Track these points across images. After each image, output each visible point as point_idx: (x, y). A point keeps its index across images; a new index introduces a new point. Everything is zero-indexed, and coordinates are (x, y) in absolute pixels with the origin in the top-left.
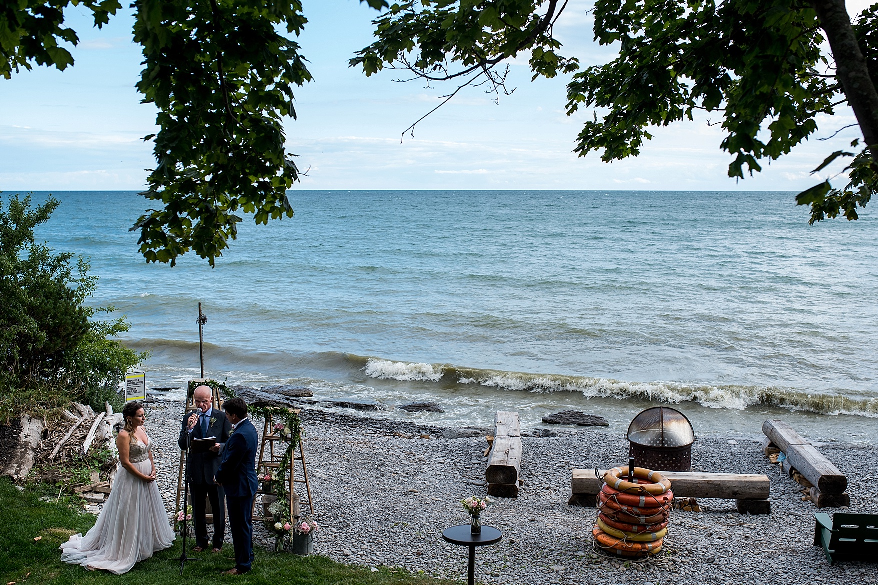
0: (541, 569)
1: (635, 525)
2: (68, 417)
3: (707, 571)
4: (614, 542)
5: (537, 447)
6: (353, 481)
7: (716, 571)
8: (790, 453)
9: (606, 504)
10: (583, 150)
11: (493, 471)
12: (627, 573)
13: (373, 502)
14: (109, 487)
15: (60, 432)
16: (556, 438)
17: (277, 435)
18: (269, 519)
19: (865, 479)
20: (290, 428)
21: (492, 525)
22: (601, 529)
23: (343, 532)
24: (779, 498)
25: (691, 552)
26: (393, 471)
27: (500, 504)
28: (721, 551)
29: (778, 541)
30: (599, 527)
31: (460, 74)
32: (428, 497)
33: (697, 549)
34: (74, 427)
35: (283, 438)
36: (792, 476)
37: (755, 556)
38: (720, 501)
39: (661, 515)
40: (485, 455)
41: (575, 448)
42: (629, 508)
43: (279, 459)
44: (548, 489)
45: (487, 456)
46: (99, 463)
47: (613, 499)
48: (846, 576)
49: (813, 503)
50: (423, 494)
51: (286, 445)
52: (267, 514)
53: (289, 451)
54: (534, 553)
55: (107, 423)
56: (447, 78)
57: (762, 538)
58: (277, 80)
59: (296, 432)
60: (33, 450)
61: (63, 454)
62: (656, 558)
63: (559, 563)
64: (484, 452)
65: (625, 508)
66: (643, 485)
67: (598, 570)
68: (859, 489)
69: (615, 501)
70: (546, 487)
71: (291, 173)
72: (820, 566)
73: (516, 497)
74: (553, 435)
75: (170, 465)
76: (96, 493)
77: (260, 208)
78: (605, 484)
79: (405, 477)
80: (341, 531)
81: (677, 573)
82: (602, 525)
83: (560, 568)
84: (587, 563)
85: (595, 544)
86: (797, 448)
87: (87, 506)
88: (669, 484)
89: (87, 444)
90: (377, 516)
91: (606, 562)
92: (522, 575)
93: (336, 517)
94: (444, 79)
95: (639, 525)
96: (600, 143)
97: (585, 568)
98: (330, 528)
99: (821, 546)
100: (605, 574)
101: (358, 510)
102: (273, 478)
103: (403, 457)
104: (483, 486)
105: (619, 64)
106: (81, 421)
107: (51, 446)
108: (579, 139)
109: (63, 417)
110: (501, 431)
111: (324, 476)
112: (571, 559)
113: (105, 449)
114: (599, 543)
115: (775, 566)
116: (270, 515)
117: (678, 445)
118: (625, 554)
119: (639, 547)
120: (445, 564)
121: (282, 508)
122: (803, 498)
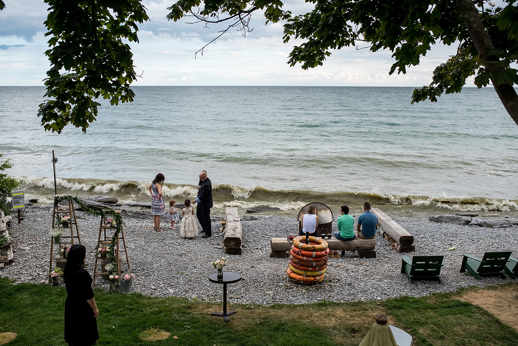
0: (261, 293)
1: (310, 267)
3: (349, 290)
4: (299, 277)
5: (249, 226)
6: (150, 249)
7: (353, 290)
8: (383, 225)
9: (294, 257)
10: (292, 62)
11: (228, 240)
12: (307, 293)
13: (163, 260)
14: (7, 259)
16: (258, 220)
17: (109, 225)
18: (106, 273)
19: (421, 237)
20: (116, 221)
21: (230, 271)
22: (291, 270)
23: (148, 278)
24: (379, 248)
25: (339, 280)
26: (171, 242)
27: (233, 258)
28: (354, 279)
29: (382, 272)
30: (290, 269)
31: (227, 19)
32: (193, 256)
33: (342, 278)
35: (112, 227)
36: (384, 237)
37: (372, 281)
39: (324, 261)
40: (221, 231)
41: (269, 226)
42: (307, 258)
43: (111, 239)
44: (257, 249)
45: (222, 232)
48: (419, 288)
49: (396, 250)
50: (190, 255)
51: (114, 231)
52: (104, 270)
53: (116, 234)
54: (256, 285)
55: (3, 222)
56: (219, 21)
57: (374, 271)
58: (127, 19)
59: (119, 223)
62: (321, 284)
63: (270, 290)
64: (220, 230)
65: (305, 258)
66: (314, 246)
67: (291, 292)
68: (418, 242)
69: (299, 255)
70: (256, 248)
71: (131, 75)
72: (406, 284)
73: (240, 254)
74: (256, 219)
75: (43, 244)
77: (114, 96)
78: (293, 245)
79: (178, 246)
80: (146, 278)
81: (333, 292)
82: (292, 268)
83: (271, 292)
84: (285, 289)
85: (288, 278)
86: (386, 222)
88: (327, 244)
90: (166, 268)
91: (295, 288)
92: (250, 297)
93: (143, 270)
94: (217, 22)
95: (312, 267)
96: (303, 58)
97: (284, 292)
98: (140, 276)
99: (405, 273)
100: (295, 294)
101: (155, 266)
102: (107, 250)
103: (175, 234)
104: (222, 248)
105: (314, 14)
108: (290, 56)
110: (230, 218)
111: (133, 247)
112: (276, 287)
113: (3, 237)
114: (291, 278)
115: (383, 285)
116: (106, 271)
117: (325, 223)
118: (305, 283)
119: (312, 278)
120: (208, 293)
121: (113, 266)
122: (391, 248)
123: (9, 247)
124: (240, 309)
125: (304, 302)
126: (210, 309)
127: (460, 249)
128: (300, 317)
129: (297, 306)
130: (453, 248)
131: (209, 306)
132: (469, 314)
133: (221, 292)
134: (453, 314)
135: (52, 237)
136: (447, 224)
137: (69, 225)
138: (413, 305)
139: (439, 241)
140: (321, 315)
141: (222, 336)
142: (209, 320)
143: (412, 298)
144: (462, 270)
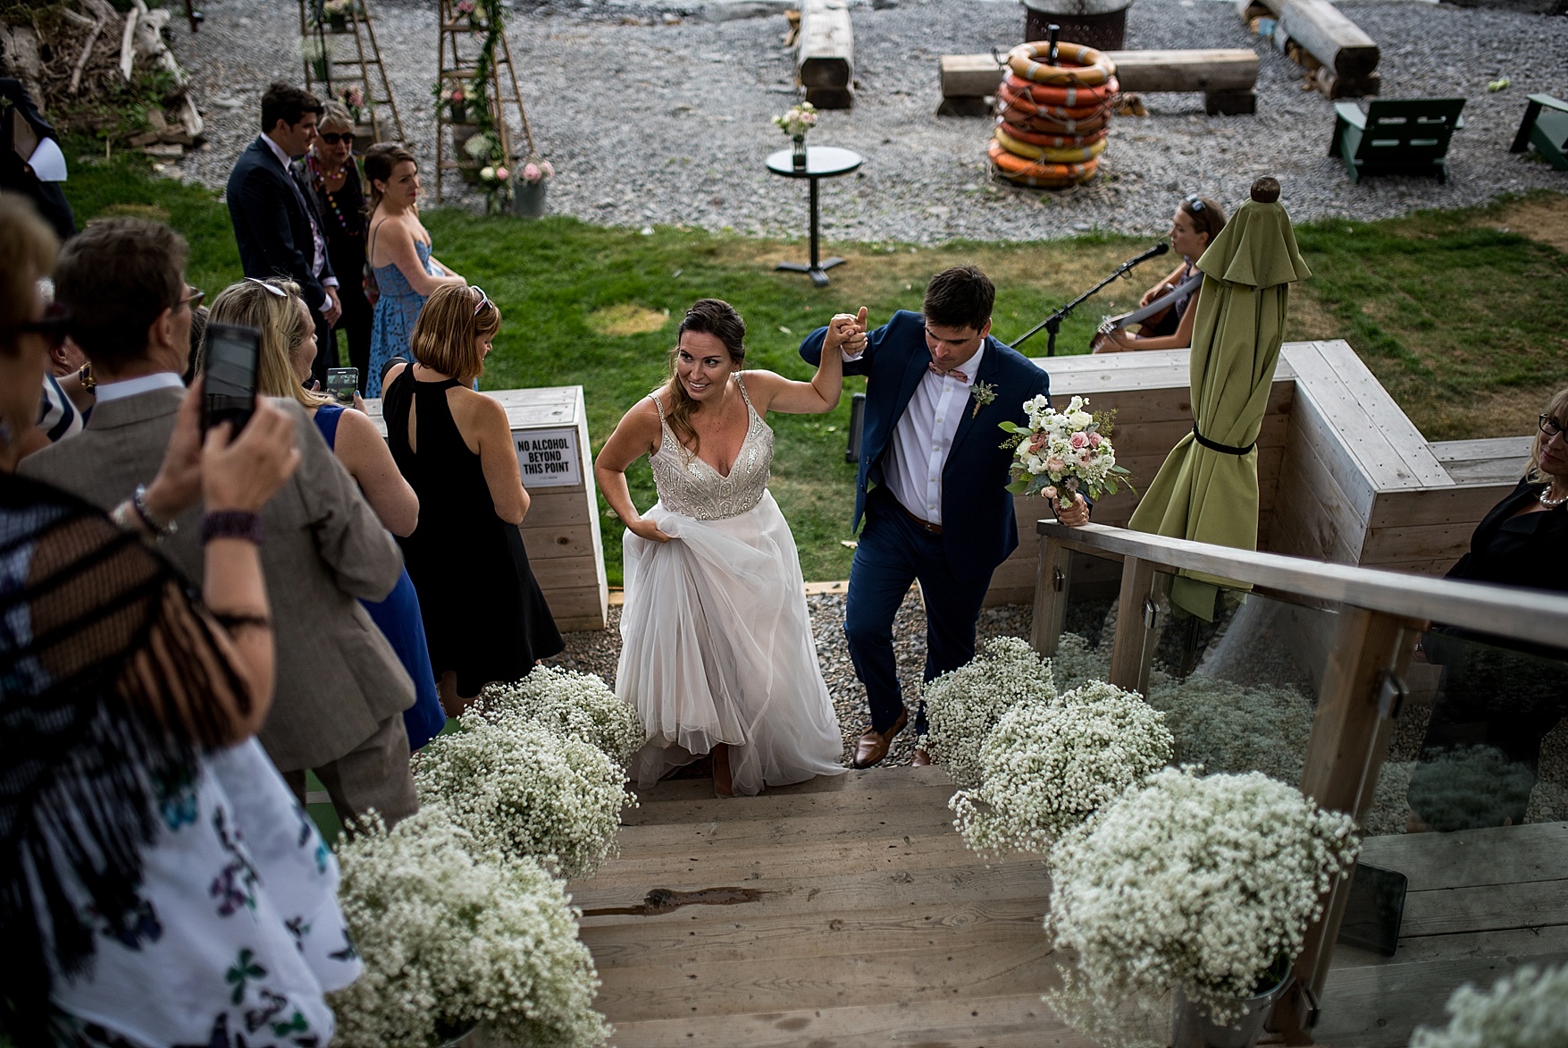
0: (912, 212)
1: (1058, 135)
2: (74, 22)
4: (1024, 166)
5: (870, 27)
8: (1288, 14)
9: (1013, 105)
11: (813, 67)
12: (1046, 211)
13: (626, 128)
14: (185, 132)
15: (69, 47)
16: (898, 11)
17: (463, 21)
18: (470, 164)
19: (1403, 51)
20: (485, 8)
22: (1002, 146)
25: (1140, 176)
29: (1273, 153)
30: (1000, 143)
32: (711, 115)
33: (1149, 170)
34: (92, 38)
35: (474, 26)
36: (1287, 53)
37: (1239, 176)
38: (1173, 97)
39: (1100, 118)
40: (787, 43)
41: (932, 25)
42: (1051, 109)
43: (471, 65)
44: (898, 93)
45: (791, 44)
46: (159, 93)
47: (1024, 97)
48: (1377, 197)
49: (1321, 92)
50: (700, 112)
51: (481, 38)
52: (463, 155)
53: (488, 48)
55: (148, 26)
57: (1247, 150)
59: (494, 15)
60: (38, 80)
61: (91, 84)
62: (1088, 186)
63: (939, 203)
64: (784, 40)
65: (1043, 109)
66: (1072, 71)
67: (1000, 209)
68: (1393, 67)
69: (1027, 99)
70: (894, 89)
72: (1338, 185)
73: (849, 108)
74: (892, 6)
76: (169, 143)
78: (1010, 71)
81: (1122, 207)
82: (1005, 139)
83: (942, 210)
84: (983, 200)
85: (992, 170)
87: (160, 167)
89: (126, 65)
90: (637, 150)
91: (1012, 197)
92: (884, 224)
93: (572, 156)
95: (1063, 135)
97: (980, 207)
99: (1340, 156)
100: (1013, 214)
102: (468, 95)
106: (101, 25)
107: (64, 70)
109: (66, 22)
112: (957, 196)
113: (161, 70)
114: (1000, 168)
116: (469, 157)
117: (1105, 10)
118: (1042, 183)
119: (1063, 170)
120: (762, 215)
121: (490, 144)
122: (1306, 86)
123: (185, 101)
124: (854, 256)
125: (1037, 234)
126: (773, 256)
127: (1522, 86)
128: (1027, 274)
129: (1018, 245)
130: (1500, 83)
131: (766, 247)
132: (1515, 265)
133: (802, 211)
134: (1467, 267)
135: (306, 64)
136: (1496, 12)
137: (350, 26)
138: (1357, 244)
139: (1460, 64)
140: (1086, 267)
141: (811, 321)
142: (770, 283)
143: (1354, 224)
144: (1518, 146)
